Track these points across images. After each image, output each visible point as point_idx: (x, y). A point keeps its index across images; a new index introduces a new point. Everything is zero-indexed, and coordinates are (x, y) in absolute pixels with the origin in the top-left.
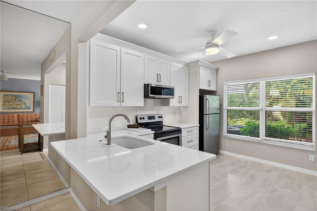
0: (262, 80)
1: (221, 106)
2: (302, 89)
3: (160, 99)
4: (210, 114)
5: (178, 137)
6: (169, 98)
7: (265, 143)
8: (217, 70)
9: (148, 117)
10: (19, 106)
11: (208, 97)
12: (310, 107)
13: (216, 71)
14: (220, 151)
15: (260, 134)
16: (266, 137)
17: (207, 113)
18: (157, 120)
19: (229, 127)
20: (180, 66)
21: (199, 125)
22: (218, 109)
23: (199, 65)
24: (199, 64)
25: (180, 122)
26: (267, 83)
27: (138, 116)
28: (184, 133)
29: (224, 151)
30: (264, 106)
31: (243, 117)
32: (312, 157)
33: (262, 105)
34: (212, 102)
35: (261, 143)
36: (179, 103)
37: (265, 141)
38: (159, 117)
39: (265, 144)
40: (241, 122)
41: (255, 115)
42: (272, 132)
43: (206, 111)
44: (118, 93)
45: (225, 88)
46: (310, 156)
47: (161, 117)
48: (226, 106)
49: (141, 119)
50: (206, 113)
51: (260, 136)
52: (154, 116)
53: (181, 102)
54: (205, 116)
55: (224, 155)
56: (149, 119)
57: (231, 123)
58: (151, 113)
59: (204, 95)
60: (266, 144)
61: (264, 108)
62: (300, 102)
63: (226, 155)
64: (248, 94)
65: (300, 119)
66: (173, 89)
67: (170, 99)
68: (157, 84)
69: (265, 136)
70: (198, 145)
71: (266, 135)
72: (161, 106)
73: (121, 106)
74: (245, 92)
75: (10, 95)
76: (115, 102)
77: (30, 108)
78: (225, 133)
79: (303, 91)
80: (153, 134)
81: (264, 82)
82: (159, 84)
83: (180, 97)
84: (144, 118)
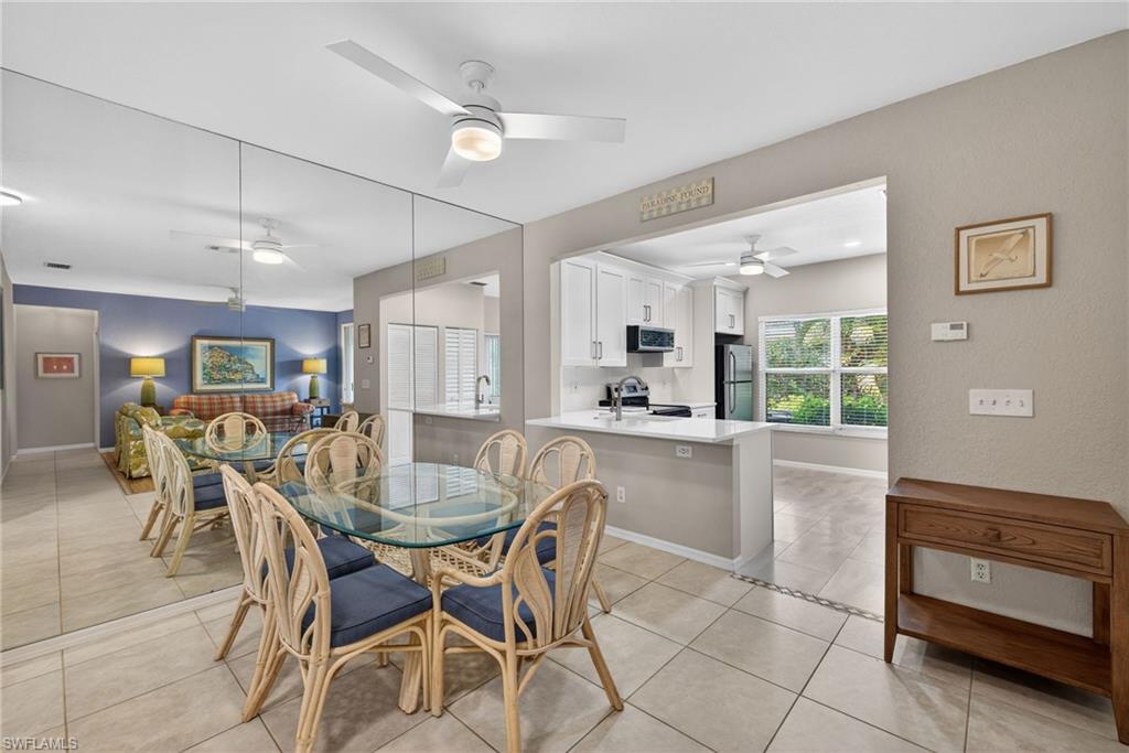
0: (834, 315)
1: (755, 365)
4: (737, 382)
6: (662, 352)
7: (840, 435)
8: (745, 293)
9: (627, 387)
10: (238, 376)
11: (731, 347)
13: (742, 296)
15: (831, 420)
16: (842, 423)
17: (731, 380)
18: (640, 393)
20: (679, 287)
21: (716, 404)
22: (750, 372)
23: (715, 286)
24: (714, 283)
25: (674, 400)
26: (844, 320)
27: (611, 385)
30: (838, 364)
31: (791, 393)
33: (833, 363)
34: (738, 357)
35: (834, 435)
36: (678, 360)
37: (841, 431)
41: (815, 385)
43: (729, 376)
44: (594, 343)
45: (762, 331)
48: (763, 367)
49: (615, 390)
50: (728, 381)
51: (831, 423)
53: (681, 359)
54: (726, 386)
56: (628, 392)
59: (725, 345)
60: (843, 436)
61: (837, 369)
66: (673, 334)
67: (664, 353)
71: (843, 420)
73: (598, 365)
75: (219, 347)
76: (591, 358)
77: (263, 381)
81: (837, 318)
82: (649, 325)
83: (679, 349)
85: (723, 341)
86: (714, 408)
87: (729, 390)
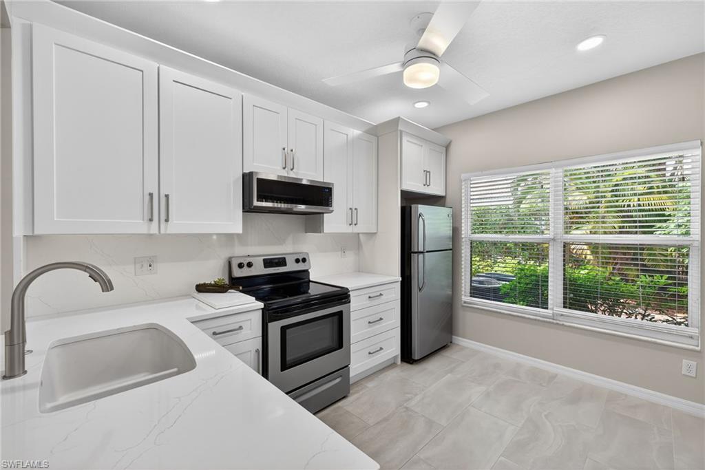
0: (556, 167)
1: (456, 231)
2: (635, 194)
3: (304, 216)
4: (427, 252)
5: (340, 314)
6: (323, 213)
7: (561, 323)
8: (447, 147)
9: (264, 260)
11: (422, 209)
12: (652, 233)
13: (445, 149)
14: (453, 337)
15: (550, 302)
16: (564, 307)
17: (421, 249)
18: (291, 267)
19: (474, 278)
21: (400, 279)
22: (450, 238)
23: (401, 132)
24: (400, 128)
25: (359, 271)
26: (568, 173)
27: (233, 259)
28: (356, 302)
29: (463, 338)
30: (560, 231)
31: (509, 255)
32: (688, 366)
33: (553, 229)
34: (432, 222)
35: (553, 323)
36: (350, 225)
37: (561, 318)
38: (297, 261)
39: (563, 325)
40: (503, 265)
41: (537, 252)
42: (578, 296)
43: (419, 244)
44: (151, 195)
46: (685, 362)
47: (304, 260)
48: (466, 231)
49: (241, 266)
50: (416, 250)
51: (550, 306)
52: (285, 258)
53: (354, 222)
54: (414, 257)
55: (463, 348)
56: (265, 267)
57: (482, 268)
58: (274, 251)
59: (413, 206)
60: (566, 326)
61: (559, 237)
62: (630, 222)
63: (467, 348)
64: (519, 207)
65: (627, 259)
66: (330, 190)
67: (325, 215)
68: (286, 175)
69: (562, 305)
70: (399, 329)
71: (564, 303)
72: (306, 232)
73: (162, 232)
74: (511, 202)
76: (141, 221)
78: (465, 297)
79: (636, 198)
80: (261, 311)
81: (560, 170)
82: (292, 175)
83: (353, 211)
84: (250, 265)
85: (410, 200)
86: (399, 284)
87: (418, 262)
